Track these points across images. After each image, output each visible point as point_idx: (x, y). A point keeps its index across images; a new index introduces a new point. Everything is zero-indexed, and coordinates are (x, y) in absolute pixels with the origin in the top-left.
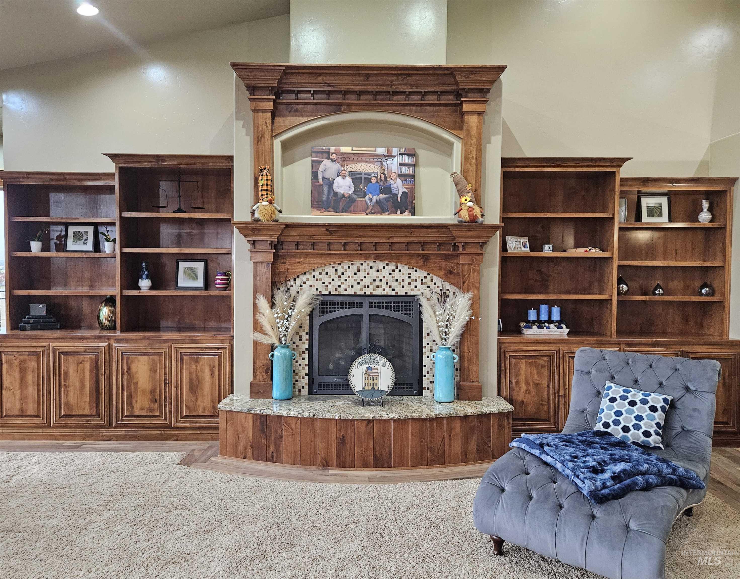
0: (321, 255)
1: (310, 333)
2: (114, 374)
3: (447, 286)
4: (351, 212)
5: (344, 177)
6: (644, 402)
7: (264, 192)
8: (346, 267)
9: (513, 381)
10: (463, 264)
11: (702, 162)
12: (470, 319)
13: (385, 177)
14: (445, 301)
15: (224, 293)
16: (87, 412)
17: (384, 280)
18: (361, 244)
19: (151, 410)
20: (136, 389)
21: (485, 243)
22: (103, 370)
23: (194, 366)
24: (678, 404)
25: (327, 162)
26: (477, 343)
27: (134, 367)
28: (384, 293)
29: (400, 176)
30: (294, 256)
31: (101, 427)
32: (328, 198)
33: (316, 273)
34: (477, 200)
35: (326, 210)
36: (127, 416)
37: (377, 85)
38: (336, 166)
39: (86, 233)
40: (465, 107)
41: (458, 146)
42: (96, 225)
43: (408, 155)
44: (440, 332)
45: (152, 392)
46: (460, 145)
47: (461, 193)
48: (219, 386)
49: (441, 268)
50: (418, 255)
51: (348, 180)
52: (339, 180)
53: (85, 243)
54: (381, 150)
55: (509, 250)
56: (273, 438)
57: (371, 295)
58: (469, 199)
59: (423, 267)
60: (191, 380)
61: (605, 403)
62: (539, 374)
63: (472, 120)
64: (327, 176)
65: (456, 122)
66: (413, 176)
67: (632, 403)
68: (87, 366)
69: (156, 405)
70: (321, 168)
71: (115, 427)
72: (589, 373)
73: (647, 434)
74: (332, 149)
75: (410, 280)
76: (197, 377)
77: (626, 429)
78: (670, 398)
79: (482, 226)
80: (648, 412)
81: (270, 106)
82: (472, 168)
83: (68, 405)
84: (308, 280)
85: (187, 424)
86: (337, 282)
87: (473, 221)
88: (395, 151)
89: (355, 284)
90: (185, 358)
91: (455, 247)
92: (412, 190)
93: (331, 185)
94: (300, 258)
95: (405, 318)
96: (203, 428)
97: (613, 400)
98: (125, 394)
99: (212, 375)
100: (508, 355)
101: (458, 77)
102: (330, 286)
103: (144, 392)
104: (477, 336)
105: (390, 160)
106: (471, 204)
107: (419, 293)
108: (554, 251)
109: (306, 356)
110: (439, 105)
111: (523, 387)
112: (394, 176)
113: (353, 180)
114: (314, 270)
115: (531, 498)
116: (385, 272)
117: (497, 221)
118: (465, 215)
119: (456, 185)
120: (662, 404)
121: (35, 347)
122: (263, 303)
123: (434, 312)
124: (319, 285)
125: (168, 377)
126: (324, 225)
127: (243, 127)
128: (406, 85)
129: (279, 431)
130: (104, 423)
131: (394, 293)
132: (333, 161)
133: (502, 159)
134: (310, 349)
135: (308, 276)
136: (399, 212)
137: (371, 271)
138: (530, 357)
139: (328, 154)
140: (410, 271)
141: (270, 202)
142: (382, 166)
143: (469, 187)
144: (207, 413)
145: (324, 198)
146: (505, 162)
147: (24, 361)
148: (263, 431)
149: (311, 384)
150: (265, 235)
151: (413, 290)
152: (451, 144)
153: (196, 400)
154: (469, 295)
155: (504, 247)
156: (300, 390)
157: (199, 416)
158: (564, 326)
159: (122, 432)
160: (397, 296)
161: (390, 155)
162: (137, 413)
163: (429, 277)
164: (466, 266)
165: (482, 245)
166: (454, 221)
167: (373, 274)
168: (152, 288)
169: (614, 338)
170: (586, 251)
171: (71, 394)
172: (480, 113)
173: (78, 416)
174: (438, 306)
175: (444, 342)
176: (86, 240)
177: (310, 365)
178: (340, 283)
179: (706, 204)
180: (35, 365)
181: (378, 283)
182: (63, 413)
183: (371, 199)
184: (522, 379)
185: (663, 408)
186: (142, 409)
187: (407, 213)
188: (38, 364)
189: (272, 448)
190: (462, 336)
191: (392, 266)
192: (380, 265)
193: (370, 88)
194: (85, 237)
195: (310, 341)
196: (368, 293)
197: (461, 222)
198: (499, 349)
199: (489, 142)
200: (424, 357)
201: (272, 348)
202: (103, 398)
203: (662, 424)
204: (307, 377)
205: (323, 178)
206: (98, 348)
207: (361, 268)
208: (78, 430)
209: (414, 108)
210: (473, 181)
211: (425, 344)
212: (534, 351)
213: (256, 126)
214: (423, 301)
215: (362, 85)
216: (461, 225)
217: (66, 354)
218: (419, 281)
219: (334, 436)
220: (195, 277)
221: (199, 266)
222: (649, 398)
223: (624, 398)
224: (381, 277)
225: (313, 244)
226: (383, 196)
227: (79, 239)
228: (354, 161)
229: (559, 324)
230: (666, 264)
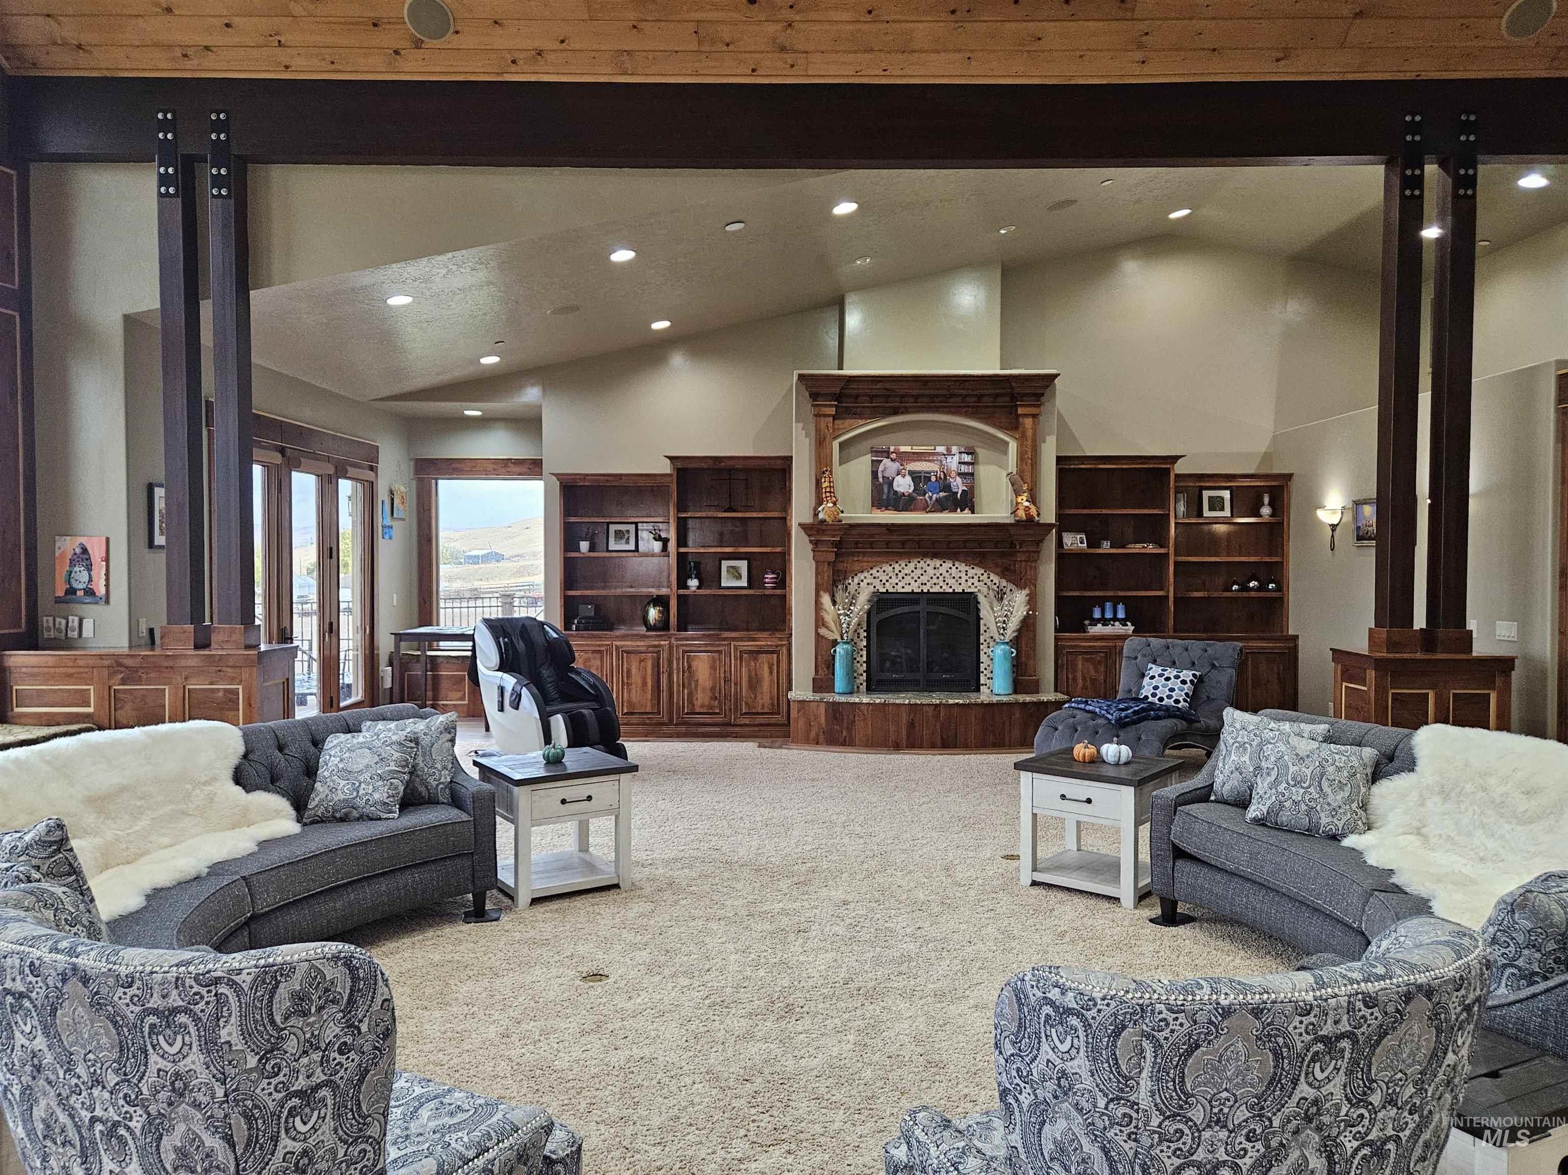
0: (879, 554)
1: (868, 631)
2: (675, 672)
3: (1004, 583)
4: (911, 511)
5: (904, 476)
6: (1177, 677)
7: (828, 494)
8: (903, 565)
9: (1070, 676)
10: (1021, 561)
11: (1265, 453)
12: (1028, 613)
13: (945, 475)
14: (1002, 598)
15: (778, 592)
16: (649, 709)
17: (941, 578)
18: (919, 542)
19: (711, 707)
20: (696, 686)
21: (1041, 541)
22: (664, 667)
23: (753, 664)
24: (1206, 679)
25: (886, 461)
26: (1034, 639)
27: (695, 664)
28: (941, 590)
29: (959, 474)
30: (853, 554)
31: (663, 724)
32: (888, 496)
33: (874, 571)
34: (1033, 500)
35: (887, 509)
36: (687, 714)
37: (934, 389)
38: (896, 465)
39: (628, 531)
40: (1020, 411)
41: (1013, 446)
42: (636, 524)
43: (968, 454)
44: (998, 627)
45: (713, 689)
46: (1015, 445)
47: (1017, 493)
48: (778, 683)
49: (997, 566)
50: (976, 553)
51: (908, 479)
52: (899, 479)
53: (627, 542)
54: (941, 449)
55: (1065, 547)
56: (845, 724)
57: (928, 592)
58: (1025, 499)
59: (980, 564)
60: (750, 678)
61: (1146, 680)
62: (1096, 671)
63: (1028, 422)
64: (887, 475)
65: (1011, 422)
66: (972, 474)
67: (1168, 679)
68: (649, 663)
69: (716, 702)
70: (881, 468)
71: (676, 724)
72: (1136, 658)
73: (1177, 701)
74: (892, 449)
75: (967, 578)
76: (756, 674)
77: (1161, 699)
78: (1198, 674)
79: (1038, 524)
80: (1180, 684)
81: (832, 411)
82: (1028, 468)
83: (629, 702)
84: (865, 578)
85: (747, 721)
86: (894, 580)
87: (1030, 519)
88: (954, 449)
89: (912, 582)
90: (745, 656)
91: (1012, 545)
92: (972, 488)
93: (891, 483)
94: (859, 556)
95: (963, 615)
96: (761, 725)
97: (1152, 678)
98: (686, 691)
99: (771, 673)
100: (1065, 651)
101: (1013, 384)
102: (887, 584)
103: (704, 689)
104: (1034, 631)
105: (949, 458)
106: (1027, 504)
107: (976, 590)
108: (1112, 547)
109: (864, 653)
110: (994, 407)
111: (1080, 682)
112: (953, 474)
113: (913, 479)
114: (872, 568)
115: (1077, 731)
116: (942, 570)
117: (1052, 520)
118: (1021, 514)
119: (1013, 485)
120: (1191, 678)
121: (599, 646)
122: (826, 599)
123: (992, 609)
124: (876, 582)
125: (728, 675)
126: (886, 525)
127: (803, 429)
128: (963, 389)
129: (851, 717)
130: (665, 720)
131: (951, 591)
132: (892, 460)
133: (1057, 457)
134: (868, 647)
135: (866, 574)
136: (959, 510)
137: (928, 569)
138: (1087, 653)
139: (887, 453)
140: (967, 568)
141: (835, 504)
142: (941, 465)
143: (1025, 487)
144: (766, 710)
145: (885, 497)
146: (1059, 459)
147: (588, 660)
148: (835, 718)
149: (868, 680)
150: (828, 535)
151: (970, 587)
152: (1007, 443)
153: (756, 697)
154: (1026, 592)
155: (1060, 543)
156: (858, 687)
157: (758, 714)
158: (1129, 623)
159: (683, 729)
160: (954, 593)
161: (949, 453)
162: (698, 710)
163: (985, 574)
164: (1024, 564)
165: (1039, 542)
166: (1010, 520)
167: (931, 571)
168: (699, 588)
169: (1171, 634)
170: (1144, 547)
171: (633, 691)
172: (1034, 416)
173: (640, 713)
174: (995, 602)
175: (1002, 638)
176: (628, 539)
177: (868, 662)
178: (897, 581)
179: (1266, 500)
180: (599, 663)
181: (935, 580)
182: (625, 711)
183: (931, 498)
184: (1079, 675)
185: (1191, 681)
186: (702, 706)
187: (967, 511)
188: (602, 662)
189: (845, 733)
190: (1019, 631)
191: (949, 564)
192: (938, 562)
193: (927, 392)
194: (626, 536)
195: (868, 638)
196: (925, 591)
197: (1018, 521)
198: (1056, 646)
199: (1045, 442)
200: (982, 653)
201: (835, 643)
202: (664, 695)
203: (1191, 694)
204: (865, 674)
205: (883, 477)
206: (659, 646)
207: (919, 565)
208: (640, 728)
209: (970, 409)
210: (1029, 481)
211: (982, 641)
212: (1090, 647)
213: (818, 430)
214: (981, 598)
215: (920, 389)
216: (1019, 523)
217: (628, 652)
218: (976, 578)
219: (904, 718)
220: (739, 577)
221: (743, 565)
222: (1181, 674)
223: (1160, 675)
224: (938, 575)
225: (872, 543)
226: (942, 494)
227: (621, 538)
228: (915, 461)
229: (1123, 622)
230: (1230, 559)
